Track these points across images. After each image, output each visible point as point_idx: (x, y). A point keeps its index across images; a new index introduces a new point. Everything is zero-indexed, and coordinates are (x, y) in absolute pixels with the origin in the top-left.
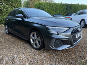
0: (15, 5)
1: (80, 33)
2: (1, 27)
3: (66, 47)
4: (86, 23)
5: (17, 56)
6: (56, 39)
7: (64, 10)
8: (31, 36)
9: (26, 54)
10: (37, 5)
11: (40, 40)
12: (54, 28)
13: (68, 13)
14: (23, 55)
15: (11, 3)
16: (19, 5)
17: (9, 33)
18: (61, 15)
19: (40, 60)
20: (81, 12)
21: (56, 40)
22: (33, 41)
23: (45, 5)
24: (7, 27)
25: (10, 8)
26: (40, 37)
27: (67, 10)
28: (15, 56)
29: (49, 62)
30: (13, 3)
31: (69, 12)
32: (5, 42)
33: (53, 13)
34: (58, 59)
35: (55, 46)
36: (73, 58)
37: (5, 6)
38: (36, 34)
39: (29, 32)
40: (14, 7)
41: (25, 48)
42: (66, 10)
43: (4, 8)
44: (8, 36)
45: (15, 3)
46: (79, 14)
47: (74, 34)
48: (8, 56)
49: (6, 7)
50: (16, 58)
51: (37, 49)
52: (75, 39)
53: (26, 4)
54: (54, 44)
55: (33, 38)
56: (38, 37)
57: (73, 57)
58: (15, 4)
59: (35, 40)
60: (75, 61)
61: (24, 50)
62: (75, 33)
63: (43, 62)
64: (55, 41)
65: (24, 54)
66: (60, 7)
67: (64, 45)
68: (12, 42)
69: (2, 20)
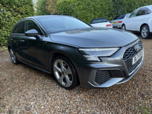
0: (22, 10)
1: (139, 54)
2: (2, 52)
3: (116, 81)
4: (151, 31)
5: (36, 103)
6: (98, 70)
7: (109, 9)
8: (56, 66)
9: (50, 99)
10: (61, 6)
11: (71, 73)
12: (93, 50)
13: (117, 14)
14: (44, 101)
15: (14, 7)
16: (29, 8)
17: (18, 63)
18: (105, 20)
19: (73, 107)
20: (140, 11)
21: (99, 72)
22: (60, 74)
23: (75, 4)
24: (12, 53)
25: (15, 16)
26: (71, 68)
27: (115, 9)
28: (32, 103)
29: (89, 111)
30: (18, 7)
31: (119, 12)
32: (12, 79)
33: (91, 18)
34: (104, 104)
35: (97, 82)
36: (130, 99)
37: (5, 14)
38: (64, 63)
39: (50, 60)
40: (22, 14)
41: (47, 88)
42: (113, 9)
43: (3, 17)
44: (16, 67)
45: (22, 6)
46: (138, 14)
47: (128, 57)
48: (20, 104)
49: (7, 16)
50: (33, 107)
51: (67, 88)
52: (132, 66)
53: (41, 5)
54: (96, 78)
55: (59, 69)
56: (66, 67)
57: (130, 96)
58: (22, 8)
59: (63, 72)
60: (134, 105)
61: (46, 91)
62: (130, 55)
63: (79, 111)
64: (97, 73)
65: (46, 98)
66: (101, 5)
67: (113, 79)
68: (25, 78)
69: (4, 38)
